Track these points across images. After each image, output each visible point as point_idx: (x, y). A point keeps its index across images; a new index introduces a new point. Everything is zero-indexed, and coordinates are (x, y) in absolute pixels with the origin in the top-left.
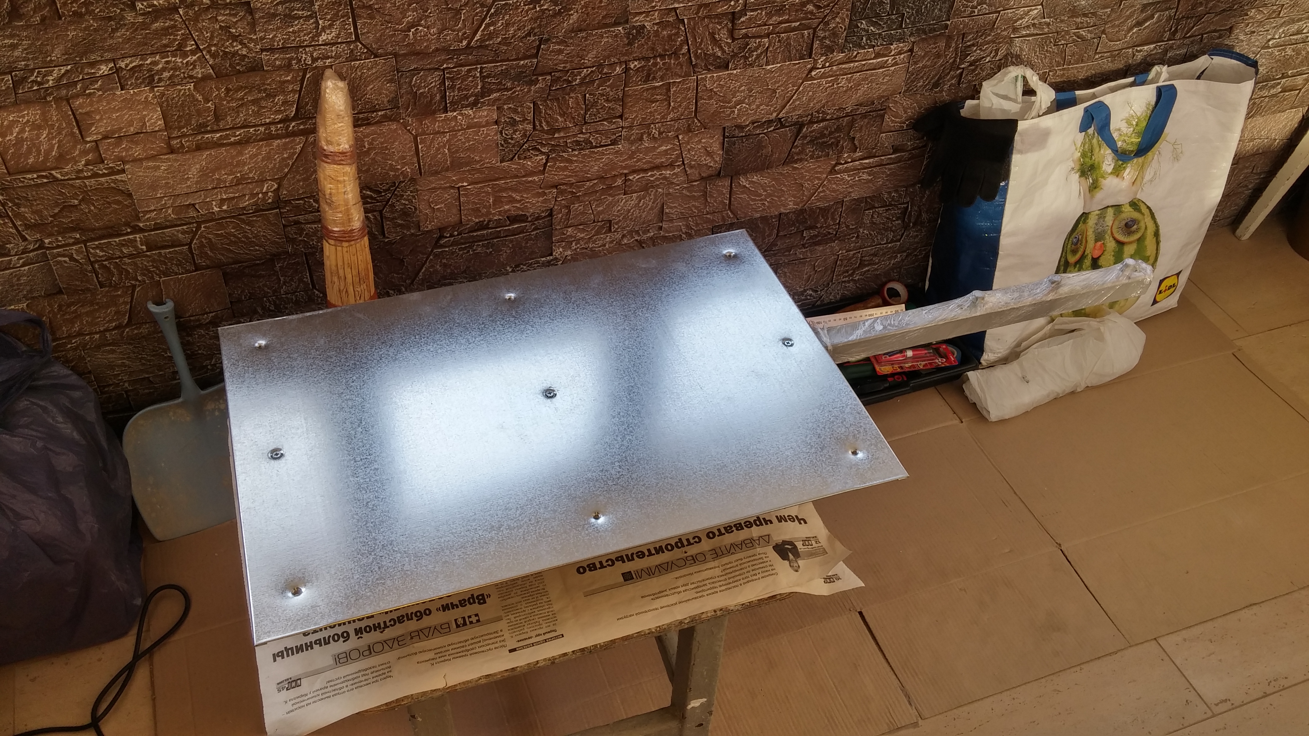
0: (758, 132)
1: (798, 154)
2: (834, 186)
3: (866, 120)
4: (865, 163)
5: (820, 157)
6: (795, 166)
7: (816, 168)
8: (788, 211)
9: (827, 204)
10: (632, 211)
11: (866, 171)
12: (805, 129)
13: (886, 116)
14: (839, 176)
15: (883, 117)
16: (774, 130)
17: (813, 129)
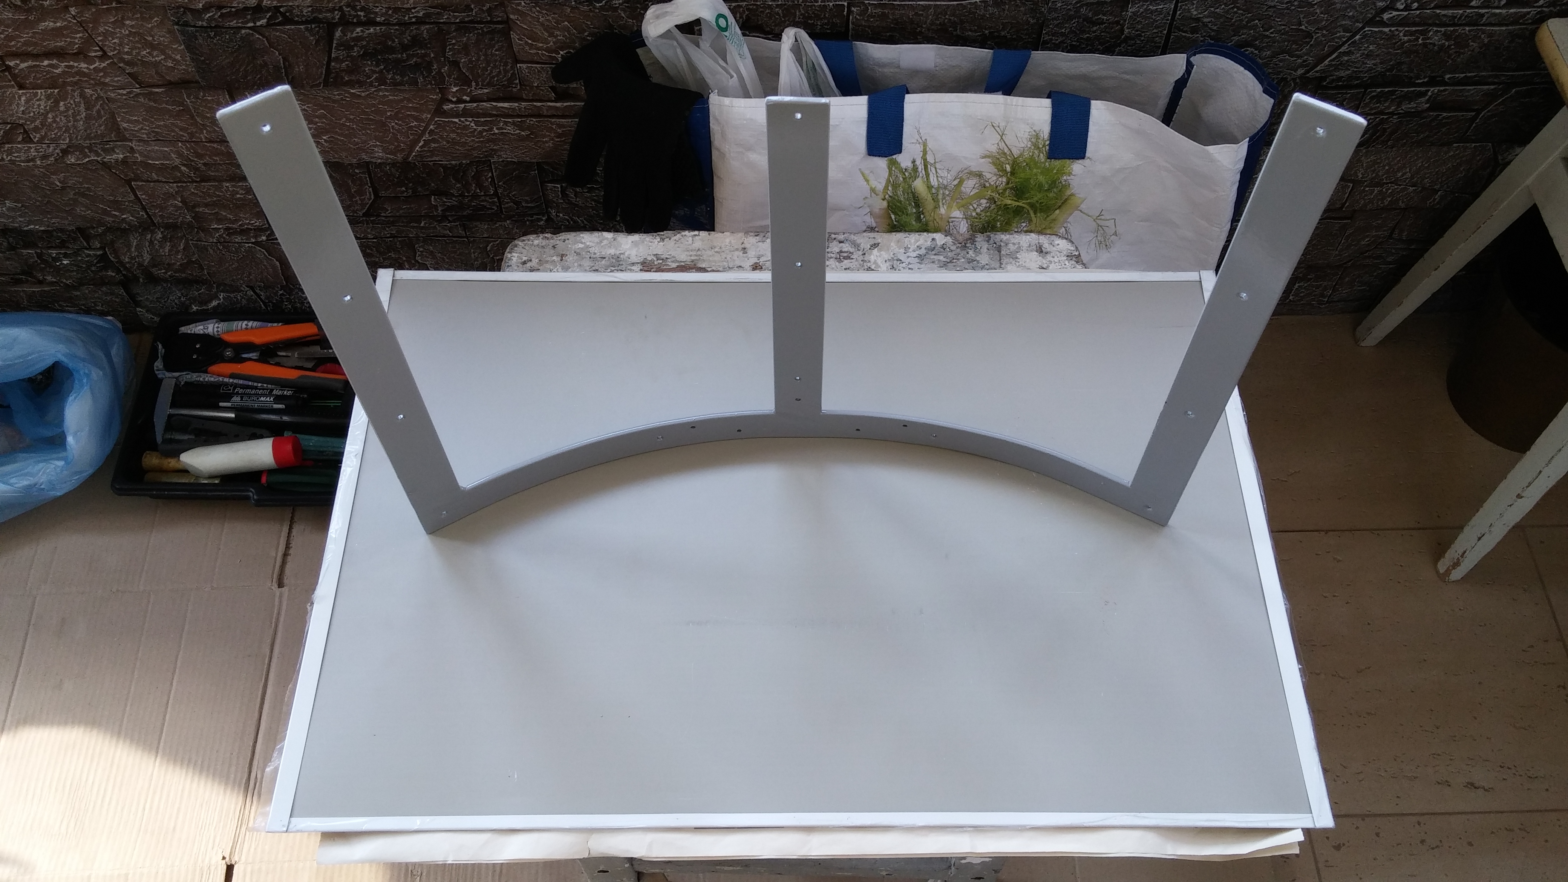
0: (233, 23)
1: (350, 71)
2: (453, 135)
3: (473, 37)
4: (502, 107)
5: (400, 84)
6: (352, 91)
7: (402, 101)
8: (379, 161)
9: (458, 162)
10: (50, 116)
11: (510, 120)
12: (338, 34)
13: (514, 36)
14: (456, 120)
15: (506, 34)
16: (268, 25)
17: (354, 35)
